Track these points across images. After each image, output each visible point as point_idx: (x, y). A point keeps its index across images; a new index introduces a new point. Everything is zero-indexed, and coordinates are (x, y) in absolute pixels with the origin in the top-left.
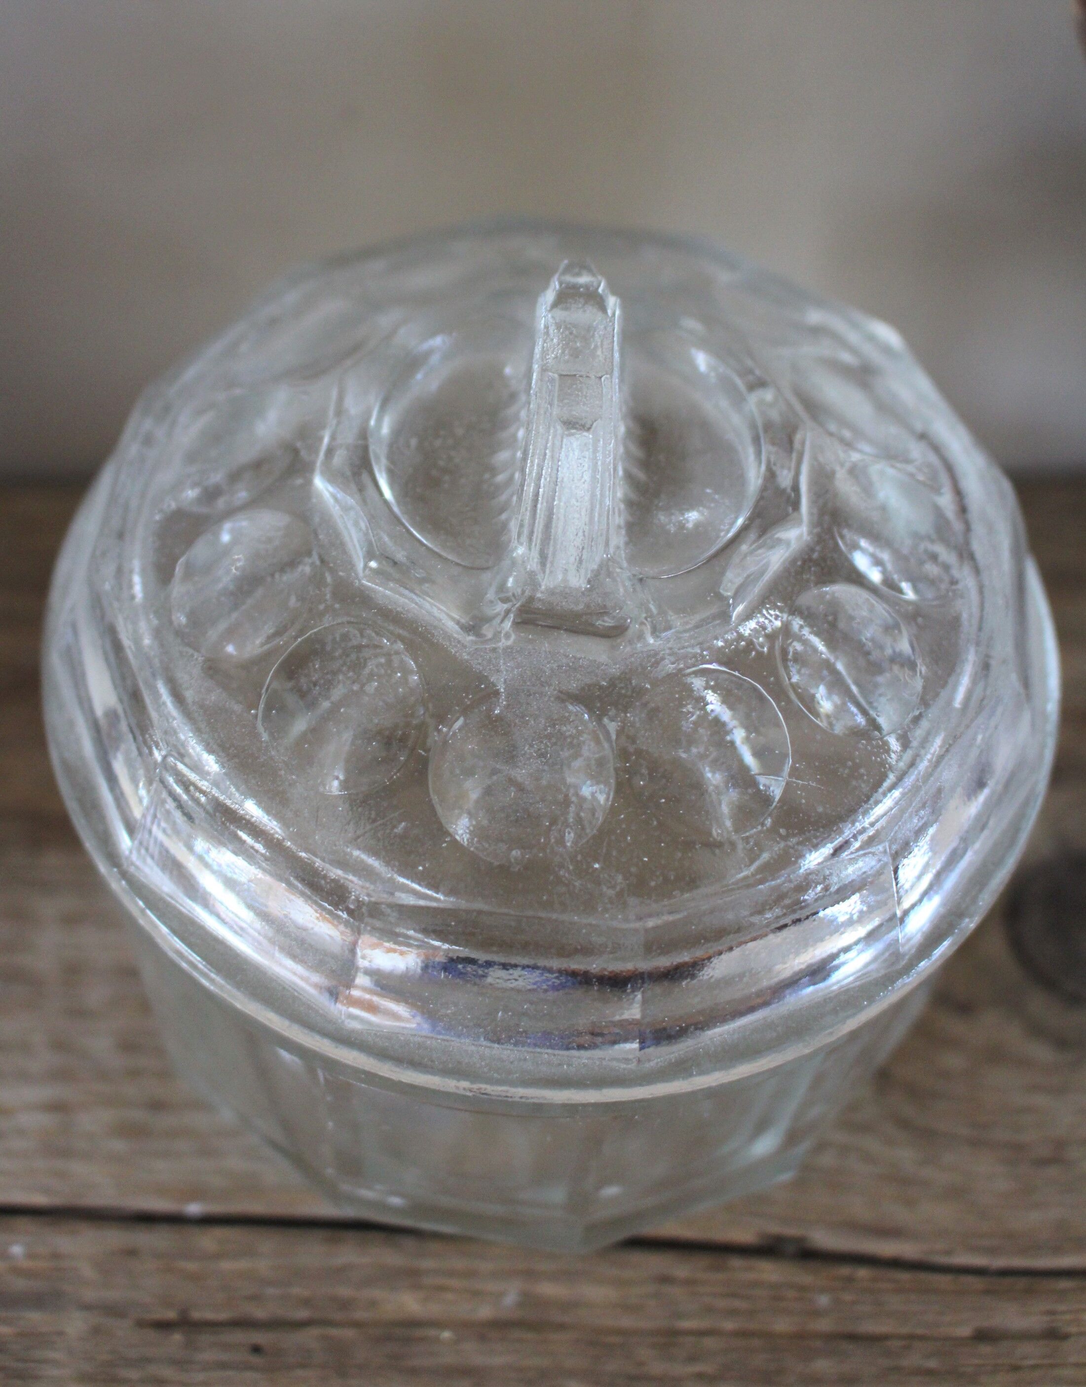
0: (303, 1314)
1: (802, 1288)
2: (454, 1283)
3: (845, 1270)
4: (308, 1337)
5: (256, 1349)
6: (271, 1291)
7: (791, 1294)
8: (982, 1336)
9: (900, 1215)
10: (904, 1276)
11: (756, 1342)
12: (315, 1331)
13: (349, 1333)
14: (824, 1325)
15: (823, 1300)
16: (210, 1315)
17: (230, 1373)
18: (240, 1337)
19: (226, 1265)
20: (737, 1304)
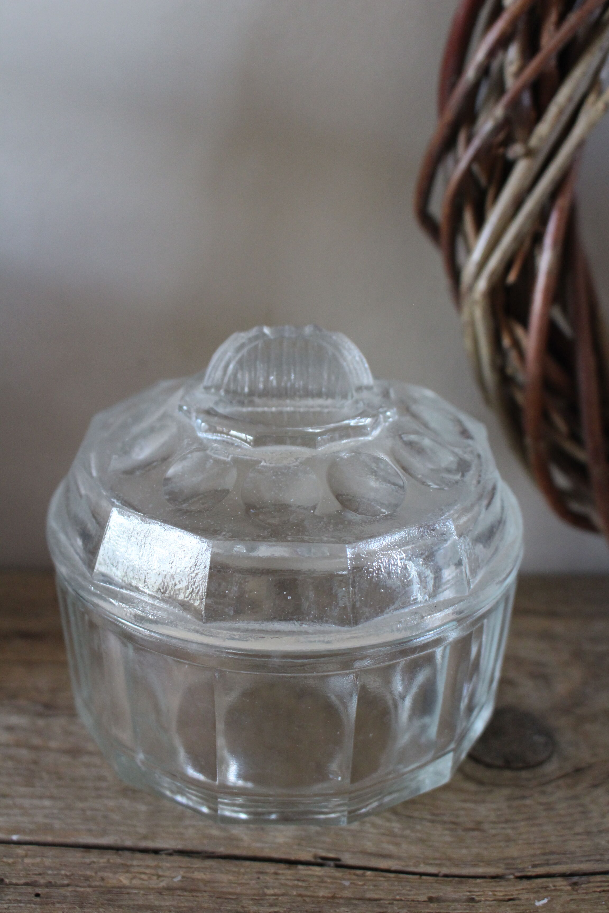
0: (66, 882)
1: (335, 878)
2: (148, 871)
3: (359, 872)
4: (67, 892)
5: (37, 895)
6: (50, 872)
7: (329, 880)
8: (431, 900)
9: (391, 848)
10: (392, 875)
11: (307, 899)
12: (70, 889)
13: (88, 890)
14: (347, 894)
15: (347, 883)
16: (14, 881)
17: (22, 905)
18: (30, 889)
19: (27, 861)
20: (300, 884)
